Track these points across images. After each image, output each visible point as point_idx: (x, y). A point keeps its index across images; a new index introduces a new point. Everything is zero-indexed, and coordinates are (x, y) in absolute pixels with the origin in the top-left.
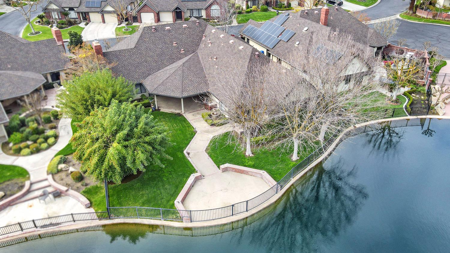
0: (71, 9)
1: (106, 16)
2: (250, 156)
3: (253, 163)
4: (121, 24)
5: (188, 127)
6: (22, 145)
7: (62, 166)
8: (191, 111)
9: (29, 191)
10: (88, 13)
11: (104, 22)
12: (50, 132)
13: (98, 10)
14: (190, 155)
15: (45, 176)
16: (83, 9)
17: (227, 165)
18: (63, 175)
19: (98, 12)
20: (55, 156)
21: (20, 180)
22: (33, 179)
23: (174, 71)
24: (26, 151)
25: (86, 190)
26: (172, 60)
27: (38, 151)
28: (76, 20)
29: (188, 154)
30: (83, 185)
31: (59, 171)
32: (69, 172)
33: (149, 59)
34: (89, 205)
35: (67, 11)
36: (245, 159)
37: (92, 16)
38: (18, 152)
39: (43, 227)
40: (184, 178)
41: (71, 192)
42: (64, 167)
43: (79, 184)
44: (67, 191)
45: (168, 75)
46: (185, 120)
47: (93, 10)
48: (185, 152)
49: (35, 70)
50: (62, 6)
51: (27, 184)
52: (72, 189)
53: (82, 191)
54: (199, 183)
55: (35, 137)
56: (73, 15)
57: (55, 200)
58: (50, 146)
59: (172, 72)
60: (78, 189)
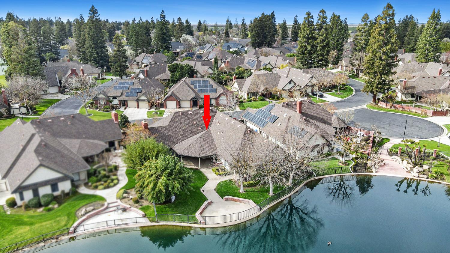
0: (115, 98)
1: (140, 103)
2: (243, 192)
3: (245, 196)
4: (151, 109)
5: (203, 176)
6: (98, 184)
7: (125, 195)
8: (205, 167)
9: (107, 208)
10: (127, 101)
11: (138, 107)
12: (114, 177)
13: (135, 98)
14: (205, 192)
15: (115, 200)
16: (124, 98)
17: (228, 197)
18: (126, 200)
19: (135, 100)
20: (120, 190)
21: (101, 202)
22: (108, 201)
23: (194, 140)
24: (101, 187)
25: (142, 208)
26: (193, 134)
27: (108, 187)
28: (117, 106)
29: (203, 191)
30: (139, 205)
31: (124, 198)
32: (130, 198)
33: (177, 133)
34: (144, 215)
35: (111, 99)
36: (239, 194)
37: (129, 103)
38: (96, 187)
39: (119, 225)
40: (201, 203)
41: (132, 208)
42: (127, 196)
43: (137, 205)
44: (130, 207)
45: (190, 143)
46: (201, 172)
47: (131, 98)
48: (201, 190)
49: (100, 139)
50: (108, 96)
51: (106, 204)
52: (133, 207)
53: (139, 208)
54: (210, 206)
55: (105, 179)
56: (115, 102)
57: (123, 213)
58: (115, 185)
59: (193, 141)
60: (136, 207)
